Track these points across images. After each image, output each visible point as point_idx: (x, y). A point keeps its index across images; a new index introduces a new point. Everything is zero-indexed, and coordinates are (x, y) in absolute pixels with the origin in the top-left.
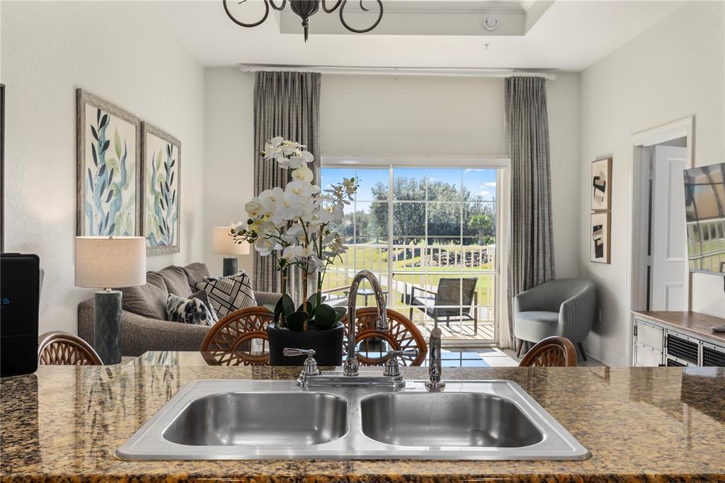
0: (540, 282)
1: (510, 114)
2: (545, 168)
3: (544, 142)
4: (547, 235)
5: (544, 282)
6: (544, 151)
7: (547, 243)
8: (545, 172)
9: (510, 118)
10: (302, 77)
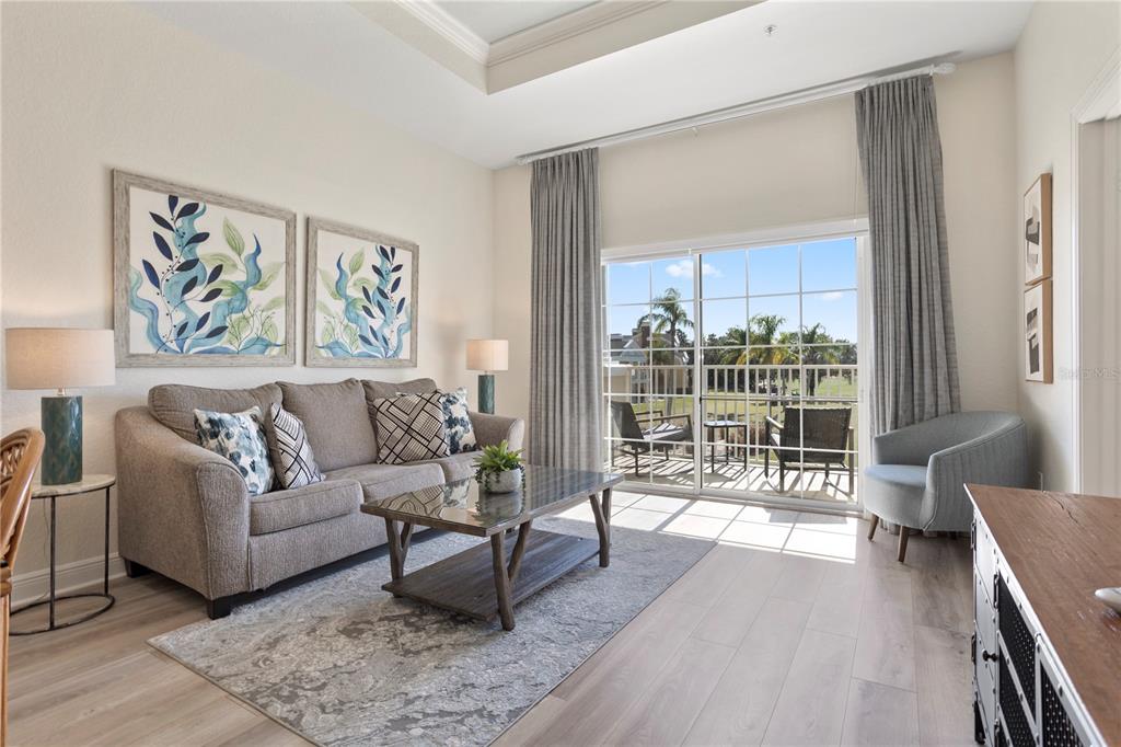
0: (926, 416)
1: (865, 148)
2: (933, 223)
3: (930, 180)
4: (940, 337)
5: (937, 416)
6: (931, 194)
7: (940, 349)
8: (933, 231)
9: (866, 152)
10: (577, 157)
